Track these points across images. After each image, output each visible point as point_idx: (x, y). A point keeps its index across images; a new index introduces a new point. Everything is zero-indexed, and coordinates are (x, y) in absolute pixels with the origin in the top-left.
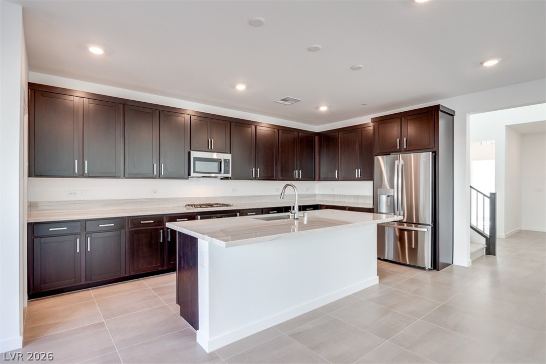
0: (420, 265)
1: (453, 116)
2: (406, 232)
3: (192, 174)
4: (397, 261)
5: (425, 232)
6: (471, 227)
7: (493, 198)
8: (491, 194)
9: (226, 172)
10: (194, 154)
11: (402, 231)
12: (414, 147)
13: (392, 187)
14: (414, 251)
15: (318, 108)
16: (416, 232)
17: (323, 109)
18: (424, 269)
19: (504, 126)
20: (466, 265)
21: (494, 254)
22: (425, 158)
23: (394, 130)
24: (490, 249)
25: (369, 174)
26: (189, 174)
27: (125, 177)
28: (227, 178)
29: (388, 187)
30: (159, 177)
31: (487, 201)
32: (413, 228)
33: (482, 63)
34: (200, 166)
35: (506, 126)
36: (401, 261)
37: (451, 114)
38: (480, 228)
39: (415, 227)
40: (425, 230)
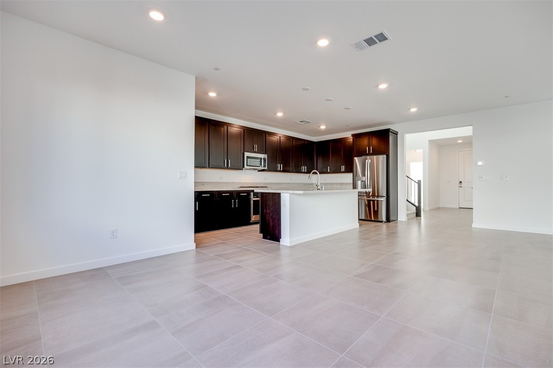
0: (379, 220)
1: (397, 134)
2: (371, 202)
3: (246, 167)
4: (367, 219)
5: (382, 200)
6: (407, 200)
7: (419, 183)
8: (418, 181)
9: (265, 166)
10: (247, 154)
11: (369, 201)
12: (376, 152)
13: (364, 175)
14: (376, 213)
15: (319, 127)
16: (378, 201)
17: (323, 127)
18: (382, 222)
19: (428, 141)
20: (404, 220)
21: (420, 216)
22: (382, 158)
23: (365, 141)
24: (418, 214)
25: (350, 169)
26: (243, 167)
27: (209, 167)
28: (263, 170)
29: (361, 176)
30: (227, 168)
31: (417, 185)
32: (376, 199)
33: (409, 109)
34: (250, 161)
35: (429, 141)
36: (369, 219)
37: (396, 134)
38: (413, 201)
39: (377, 198)
40: (383, 199)
